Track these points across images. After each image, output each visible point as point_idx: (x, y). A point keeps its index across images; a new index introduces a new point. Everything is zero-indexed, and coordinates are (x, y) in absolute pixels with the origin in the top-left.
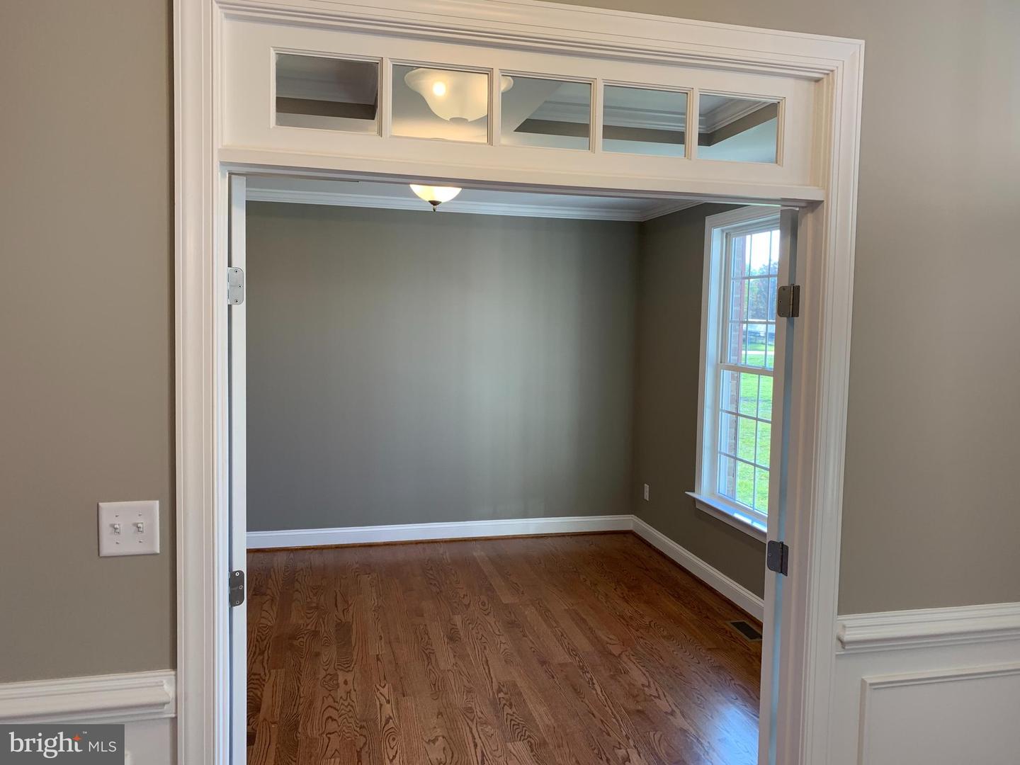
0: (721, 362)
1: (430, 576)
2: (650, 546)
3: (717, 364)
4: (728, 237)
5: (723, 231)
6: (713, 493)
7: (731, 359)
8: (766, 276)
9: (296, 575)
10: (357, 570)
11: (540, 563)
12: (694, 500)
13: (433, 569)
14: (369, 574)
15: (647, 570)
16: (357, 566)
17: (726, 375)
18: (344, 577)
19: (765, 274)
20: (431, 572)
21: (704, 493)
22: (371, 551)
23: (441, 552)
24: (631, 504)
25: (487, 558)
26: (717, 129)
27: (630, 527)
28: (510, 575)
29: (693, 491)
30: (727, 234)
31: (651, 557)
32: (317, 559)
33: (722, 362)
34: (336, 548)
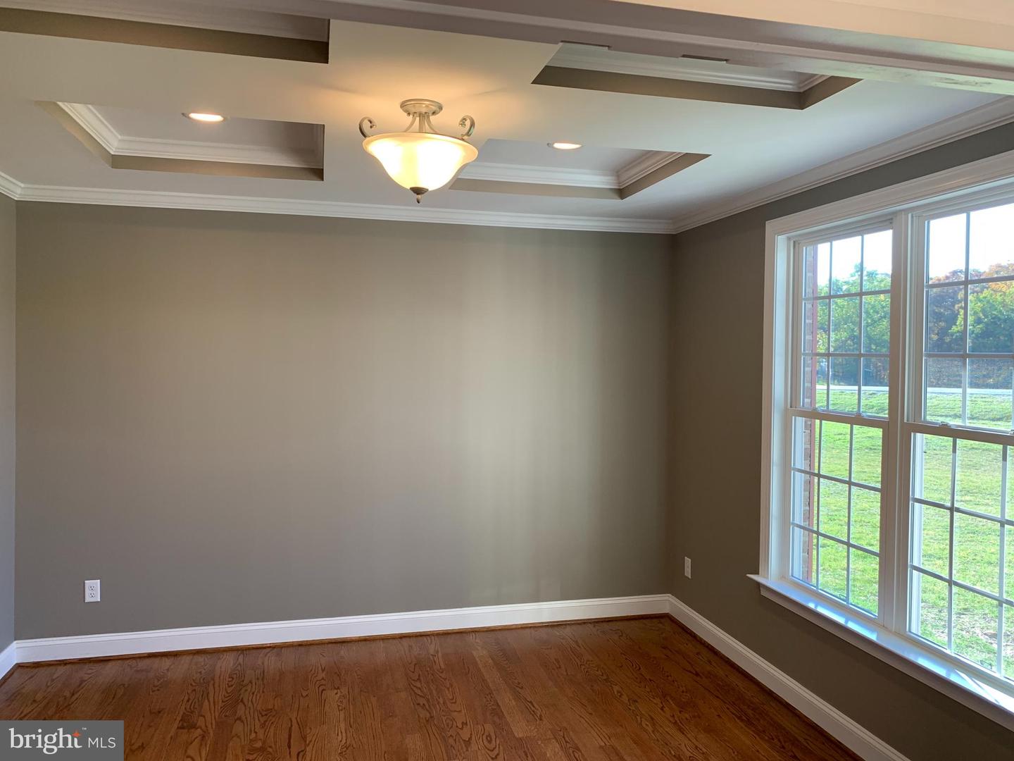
0: (791, 407)
1: (417, 691)
2: (694, 636)
3: (786, 409)
4: (797, 246)
5: (789, 239)
6: (783, 576)
7: (804, 402)
8: (855, 295)
9: (243, 691)
10: (323, 682)
11: (560, 667)
12: (758, 585)
13: (422, 678)
14: (338, 688)
15: (697, 674)
16: (323, 675)
17: (800, 422)
18: (304, 694)
19: (853, 290)
20: (418, 684)
21: (771, 576)
22: (343, 651)
23: (432, 651)
24: (667, 581)
25: (490, 661)
26: (815, 84)
27: (666, 610)
28: (522, 688)
29: (757, 572)
30: (794, 242)
31: (698, 654)
32: (271, 663)
33: (793, 408)
34: (300, 645)
